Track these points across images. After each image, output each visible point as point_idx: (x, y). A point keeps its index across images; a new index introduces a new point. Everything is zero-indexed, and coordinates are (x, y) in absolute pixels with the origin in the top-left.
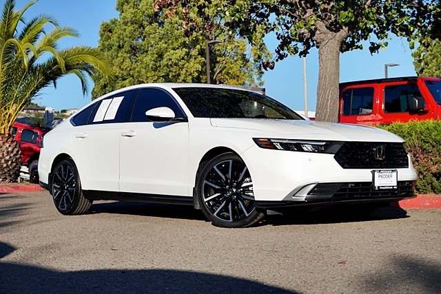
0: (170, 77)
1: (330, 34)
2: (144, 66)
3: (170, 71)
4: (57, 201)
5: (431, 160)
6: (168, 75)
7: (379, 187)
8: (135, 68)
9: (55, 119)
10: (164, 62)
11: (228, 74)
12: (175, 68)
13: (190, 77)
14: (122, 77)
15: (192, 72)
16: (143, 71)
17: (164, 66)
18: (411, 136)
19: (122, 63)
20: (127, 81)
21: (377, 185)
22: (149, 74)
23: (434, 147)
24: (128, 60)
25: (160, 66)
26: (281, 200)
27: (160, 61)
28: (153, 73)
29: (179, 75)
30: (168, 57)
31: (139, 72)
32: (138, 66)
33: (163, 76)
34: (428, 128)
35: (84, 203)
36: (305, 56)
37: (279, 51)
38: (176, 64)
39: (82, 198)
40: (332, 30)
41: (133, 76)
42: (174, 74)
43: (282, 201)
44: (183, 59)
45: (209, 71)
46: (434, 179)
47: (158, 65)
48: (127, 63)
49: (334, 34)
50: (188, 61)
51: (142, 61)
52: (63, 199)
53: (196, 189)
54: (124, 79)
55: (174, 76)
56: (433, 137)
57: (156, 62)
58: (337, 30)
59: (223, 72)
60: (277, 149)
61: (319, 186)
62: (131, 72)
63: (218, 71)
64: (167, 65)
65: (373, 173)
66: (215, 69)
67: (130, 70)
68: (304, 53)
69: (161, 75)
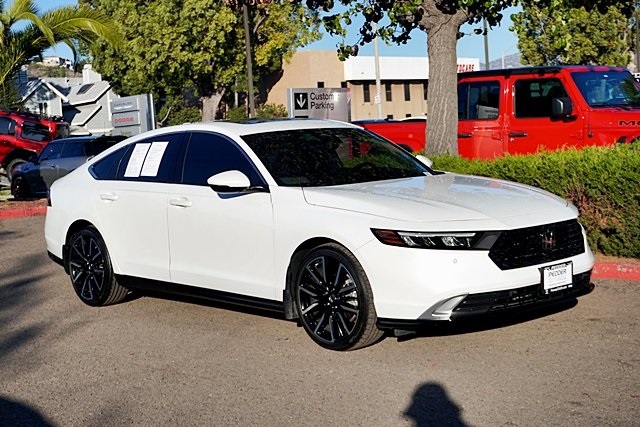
0: (194, 33)
1: (443, 17)
2: (156, 18)
3: (193, 25)
4: (78, 287)
5: (599, 211)
6: (191, 30)
7: (549, 290)
8: (144, 23)
9: (30, 79)
10: (185, 12)
11: (273, 24)
12: (200, 21)
13: (222, 33)
14: (127, 36)
15: (225, 25)
16: (157, 27)
17: (185, 19)
18: (571, 176)
19: (126, 16)
20: (135, 41)
21: (546, 287)
22: (164, 31)
23: (603, 194)
24: (134, 12)
25: (179, 18)
26: (415, 318)
27: (178, 12)
28: (170, 29)
29: (207, 30)
30: (190, 6)
31: (151, 28)
32: (149, 21)
33: (184, 33)
34: (595, 168)
35: (117, 290)
36: (405, 43)
37: (365, 30)
38: (202, 16)
39: (115, 285)
40: (445, 12)
41: (142, 34)
42: (199, 29)
43: (418, 320)
44: (211, 7)
45: (247, 22)
46: (603, 236)
47: (176, 17)
48: (133, 15)
49: (449, 16)
50: (218, 11)
51: (153, 11)
52: (87, 285)
53: (288, 291)
54: (130, 39)
55: (198, 32)
56: (603, 181)
57: (173, 13)
58: (453, 12)
59: (267, 22)
60: (406, 246)
61: (469, 298)
62: (140, 29)
63: (260, 21)
64: (189, 17)
65: (542, 270)
66: (255, 19)
67: (139, 25)
68: (403, 38)
69: (182, 31)
